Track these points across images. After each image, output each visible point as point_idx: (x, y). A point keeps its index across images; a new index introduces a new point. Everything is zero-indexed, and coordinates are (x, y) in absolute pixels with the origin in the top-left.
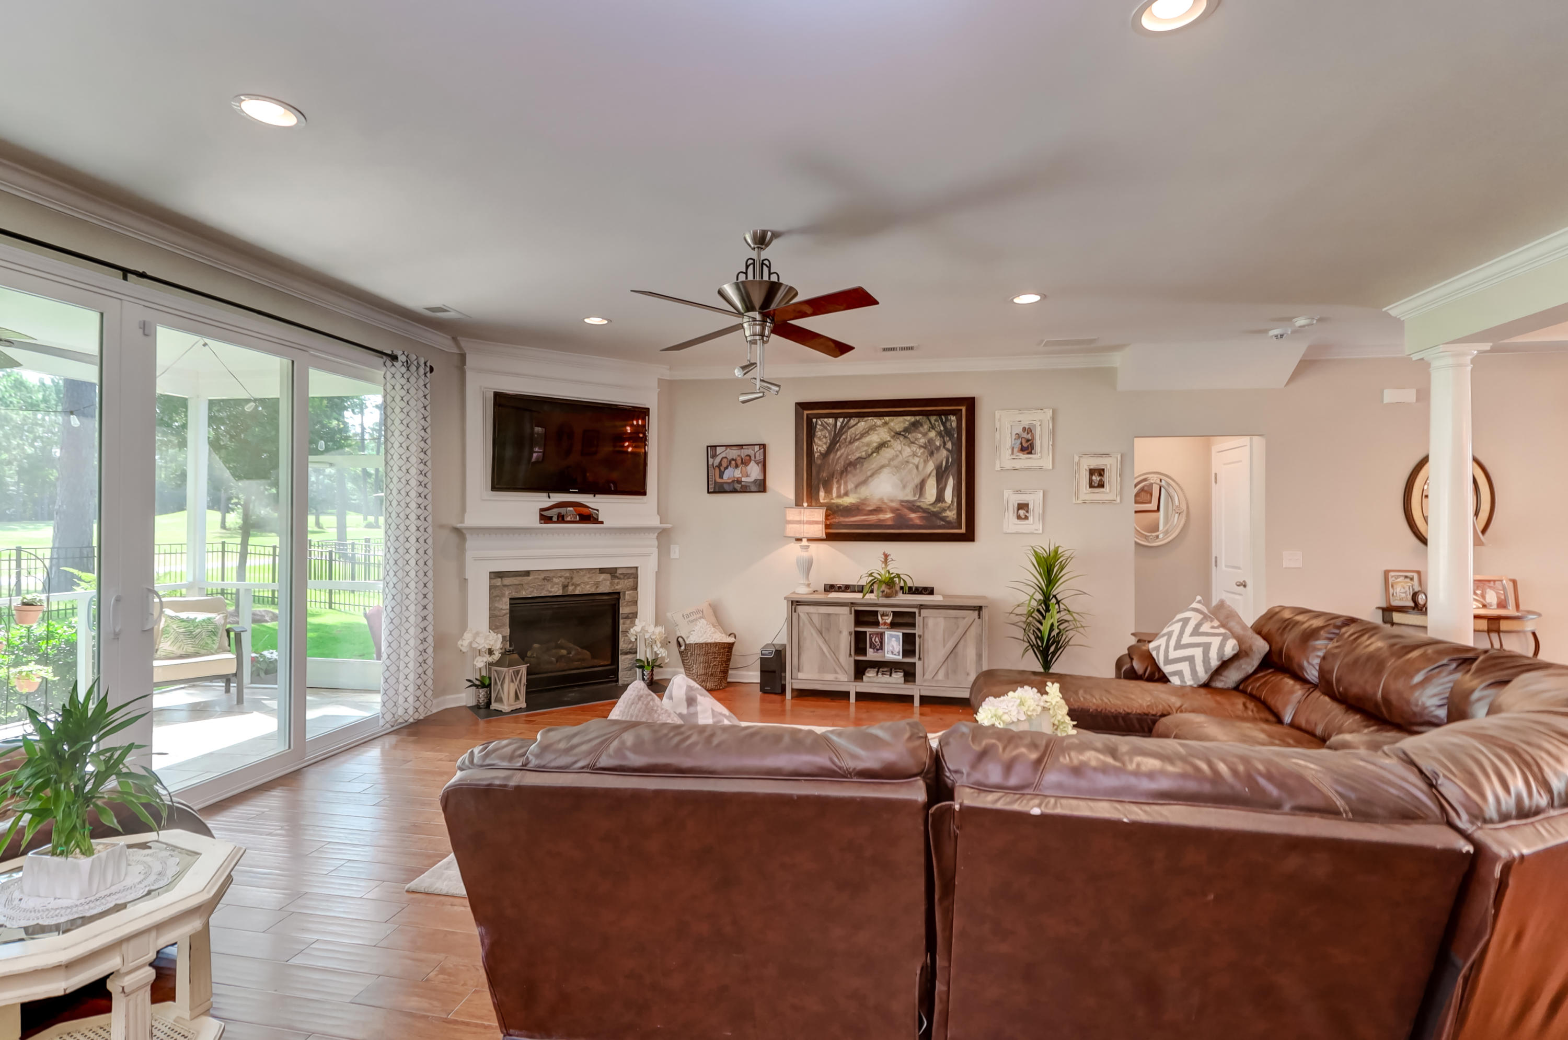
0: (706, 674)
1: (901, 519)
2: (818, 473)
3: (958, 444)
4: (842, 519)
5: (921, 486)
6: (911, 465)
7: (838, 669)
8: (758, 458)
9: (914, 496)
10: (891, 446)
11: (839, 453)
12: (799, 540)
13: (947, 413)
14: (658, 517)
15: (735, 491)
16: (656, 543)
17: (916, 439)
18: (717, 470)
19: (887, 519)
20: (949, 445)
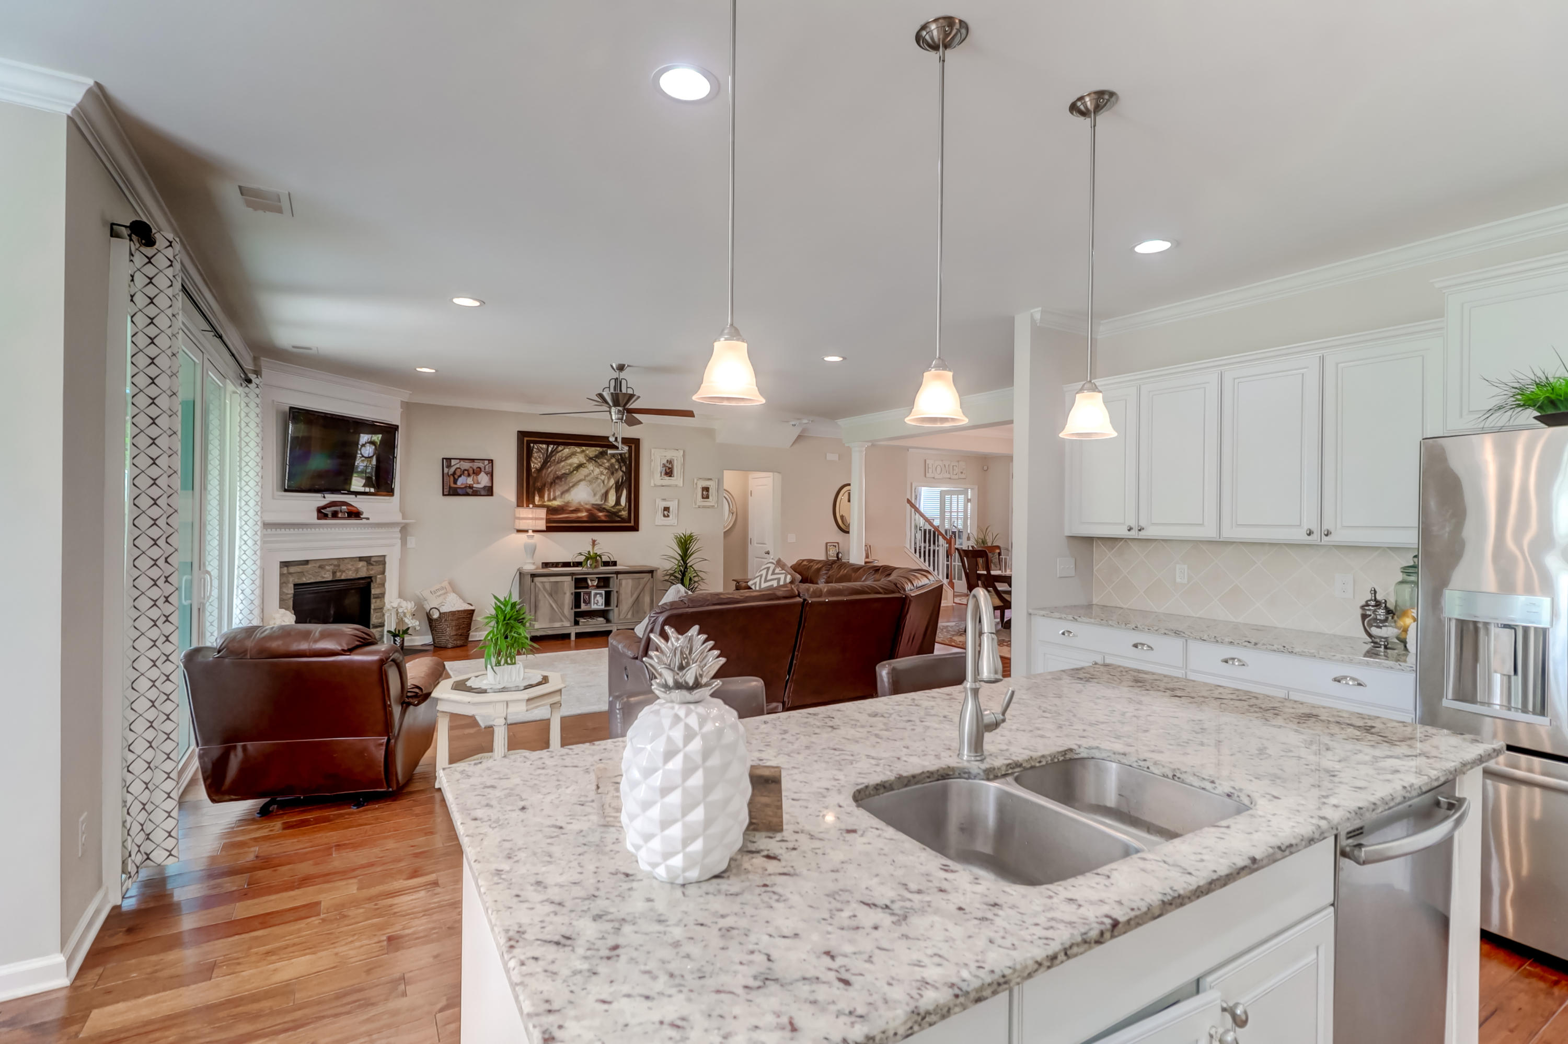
0: (456, 635)
1: (592, 518)
2: (534, 483)
3: (629, 469)
4: (551, 517)
5: (606, 495)
6: (599, 481)
7: (563, 619)
8: (487, 470)
9: (601, 501)
10: (586, 467)
11: (550, 470)
12: (525, 532)
14: (400, 514)
15: (467, 494)
16: (399, 535)
17: (604, 463)
18: (452, 477)
19: (583, 517)
20: (624, 469)
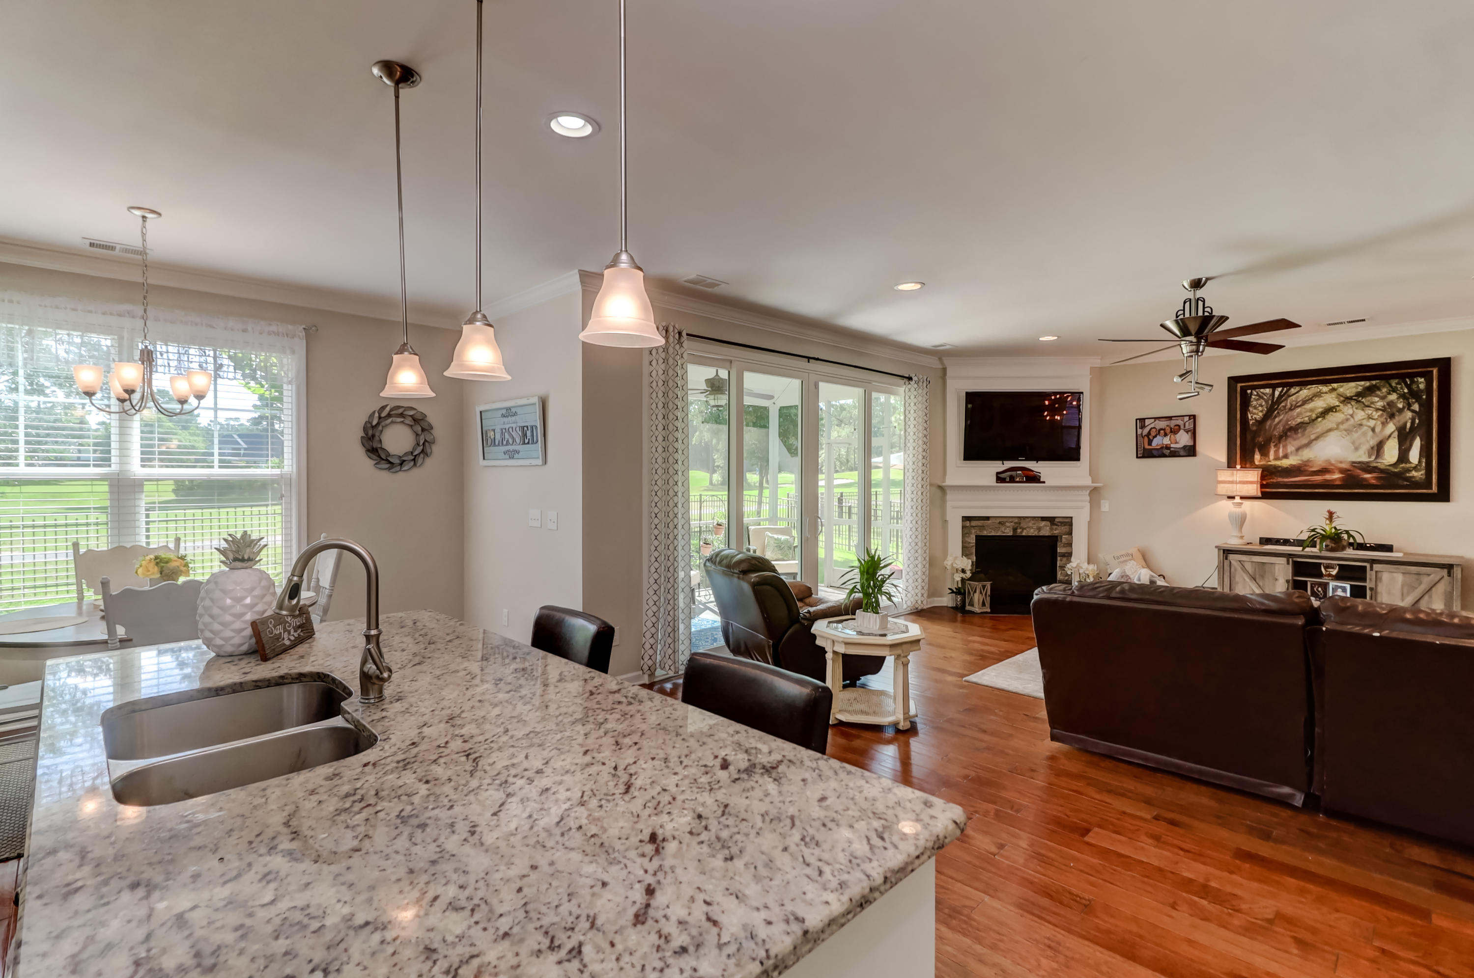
1: (1352, 480)
2: (1253, 438)
3: (1426, 406)
4: (1280, 479)
5: (1379, 447)
6: (1365, 428)
8: (1187, 427)
9: (1370, 457)
10: (1340, 410)
11: (1277, 420)
12: (1232, 498)
13: (1412, 376)
14: (1090, 478)
15: (1164, 456)
16: (1088, 498)
17: (1372, 403)
18: (1146, 438)
19: (1335, 480)
20: (1416, 407)
